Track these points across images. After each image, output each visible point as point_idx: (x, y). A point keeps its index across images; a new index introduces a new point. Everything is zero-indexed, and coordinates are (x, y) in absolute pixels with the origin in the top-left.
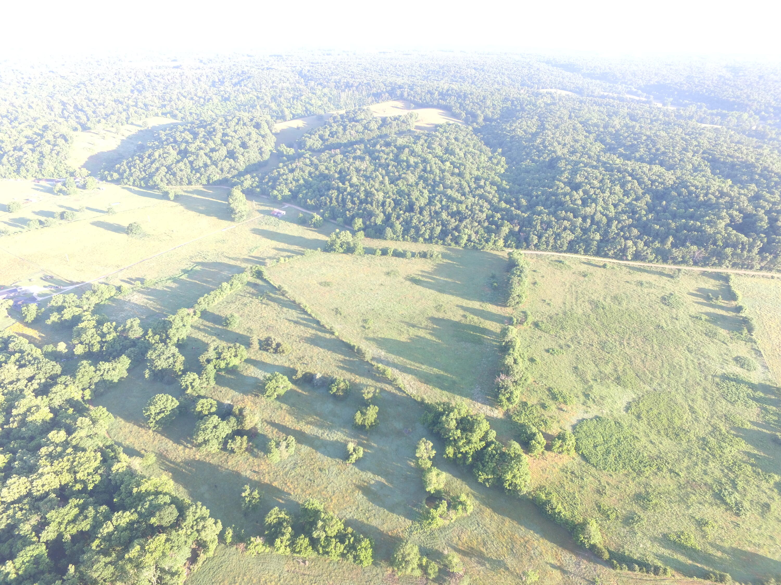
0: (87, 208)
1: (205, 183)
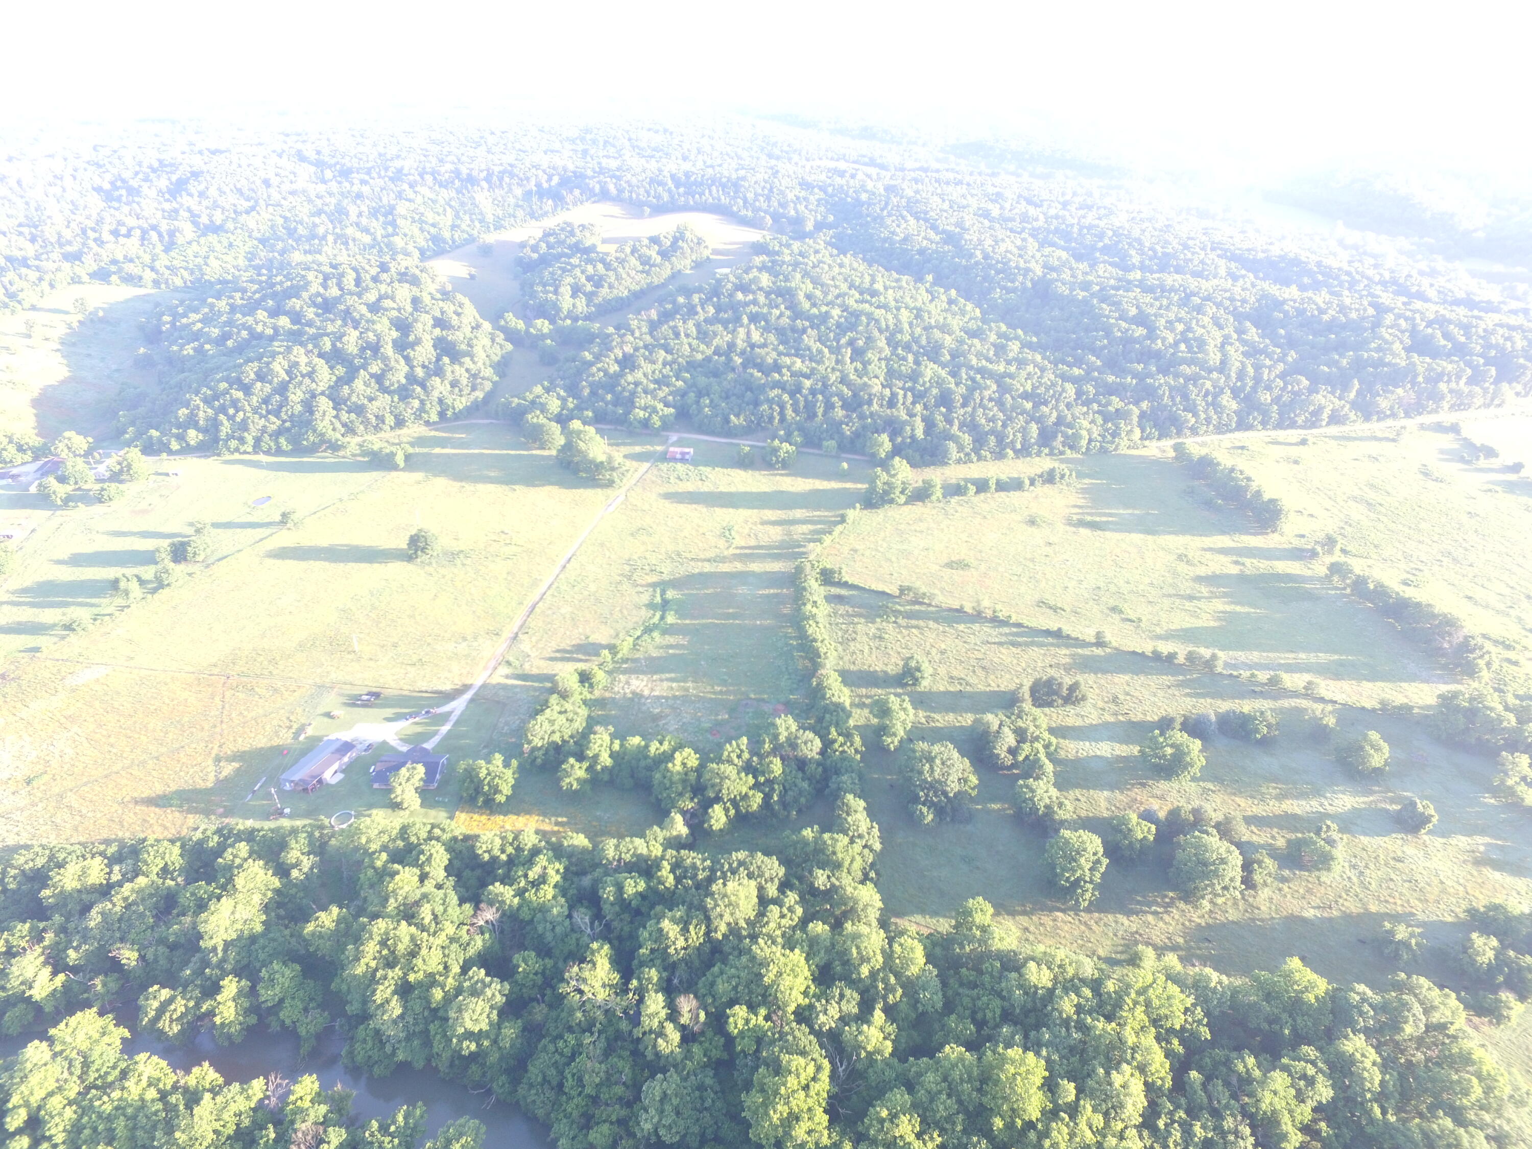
0: (215, 525)
1: (434, 417)
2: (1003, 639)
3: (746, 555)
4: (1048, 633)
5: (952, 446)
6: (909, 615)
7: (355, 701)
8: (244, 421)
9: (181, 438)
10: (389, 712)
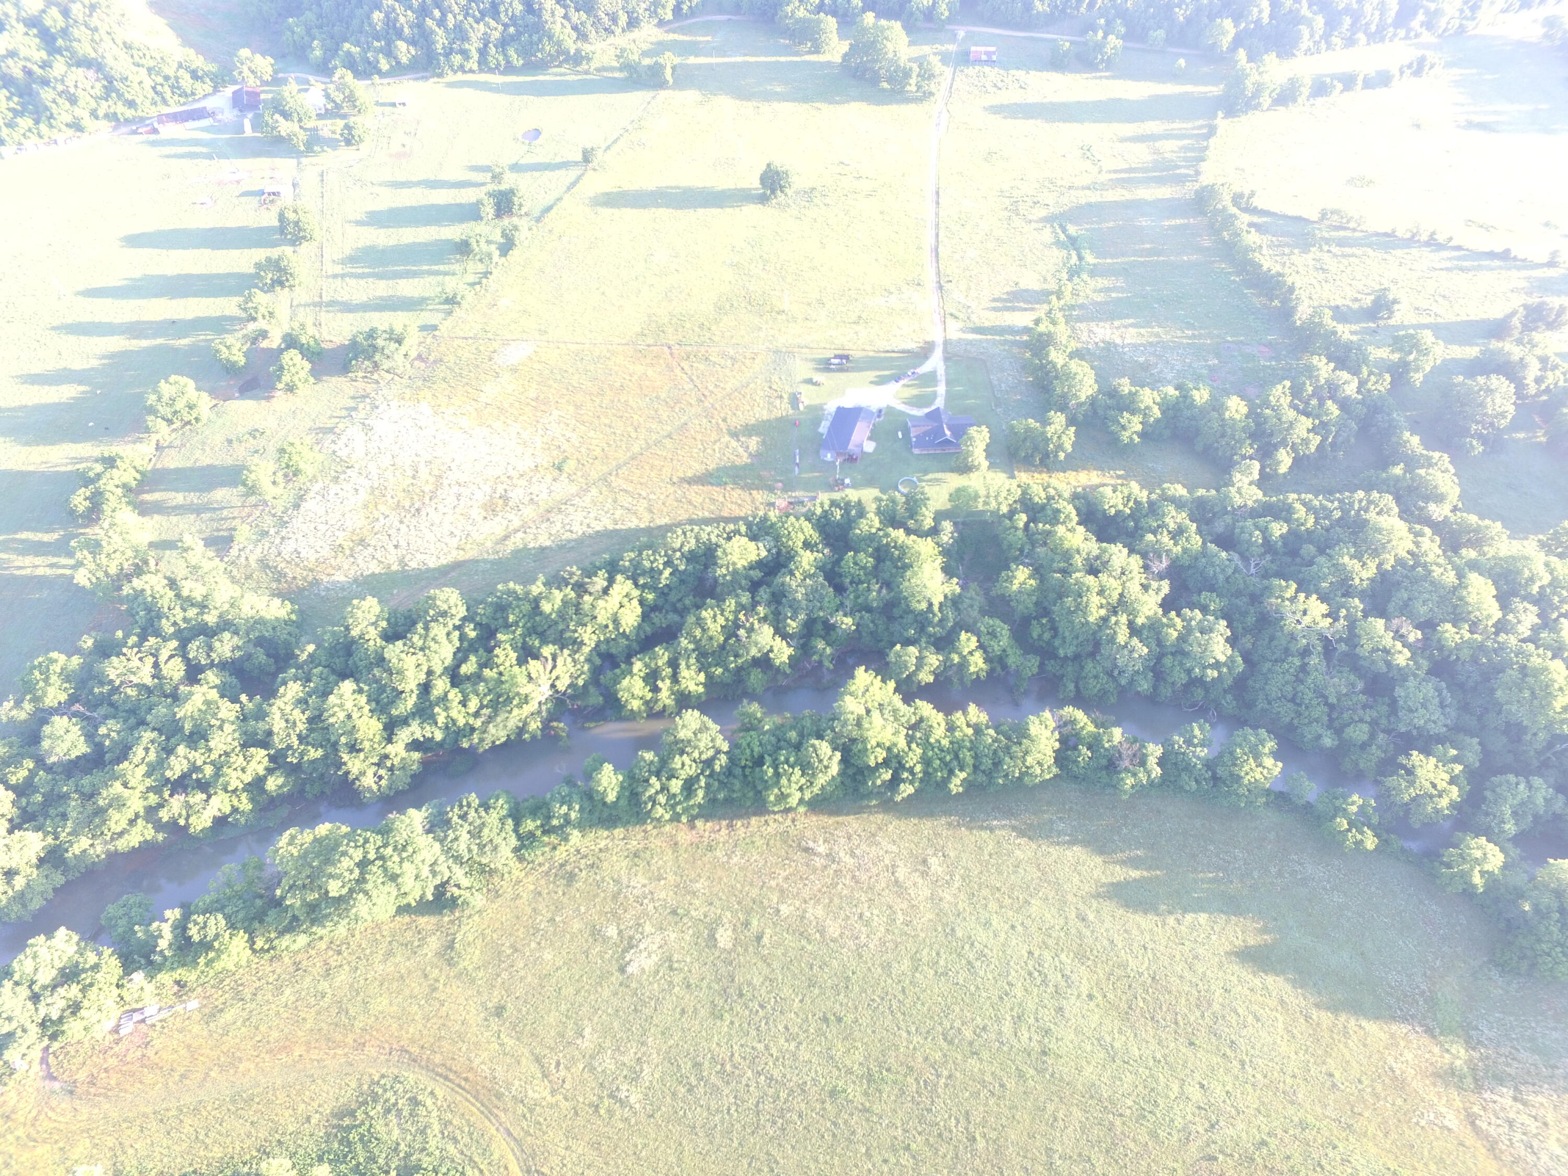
0: (516, 168)
2: (1449, 264)
3: (1123, 180)
4: (1492, 255)
5: (1305, 30)
6: (1341, 243)
7: (825, 366)
8: (458, 27)
9: (389, 52)
10: (871, 375)
